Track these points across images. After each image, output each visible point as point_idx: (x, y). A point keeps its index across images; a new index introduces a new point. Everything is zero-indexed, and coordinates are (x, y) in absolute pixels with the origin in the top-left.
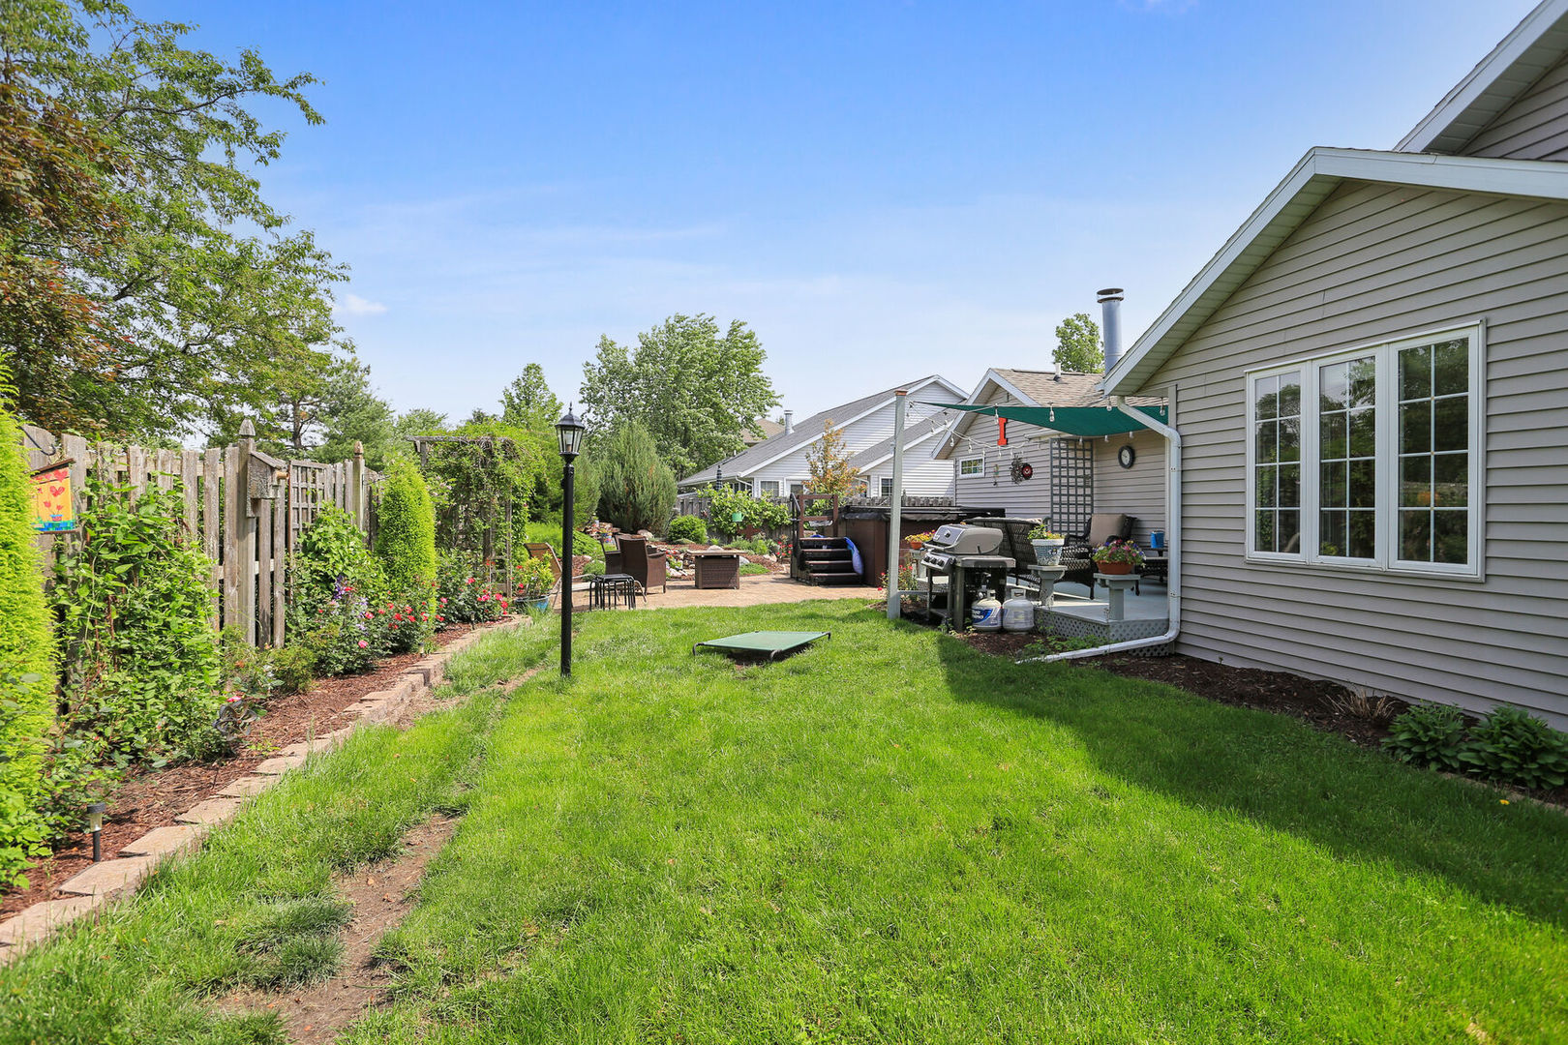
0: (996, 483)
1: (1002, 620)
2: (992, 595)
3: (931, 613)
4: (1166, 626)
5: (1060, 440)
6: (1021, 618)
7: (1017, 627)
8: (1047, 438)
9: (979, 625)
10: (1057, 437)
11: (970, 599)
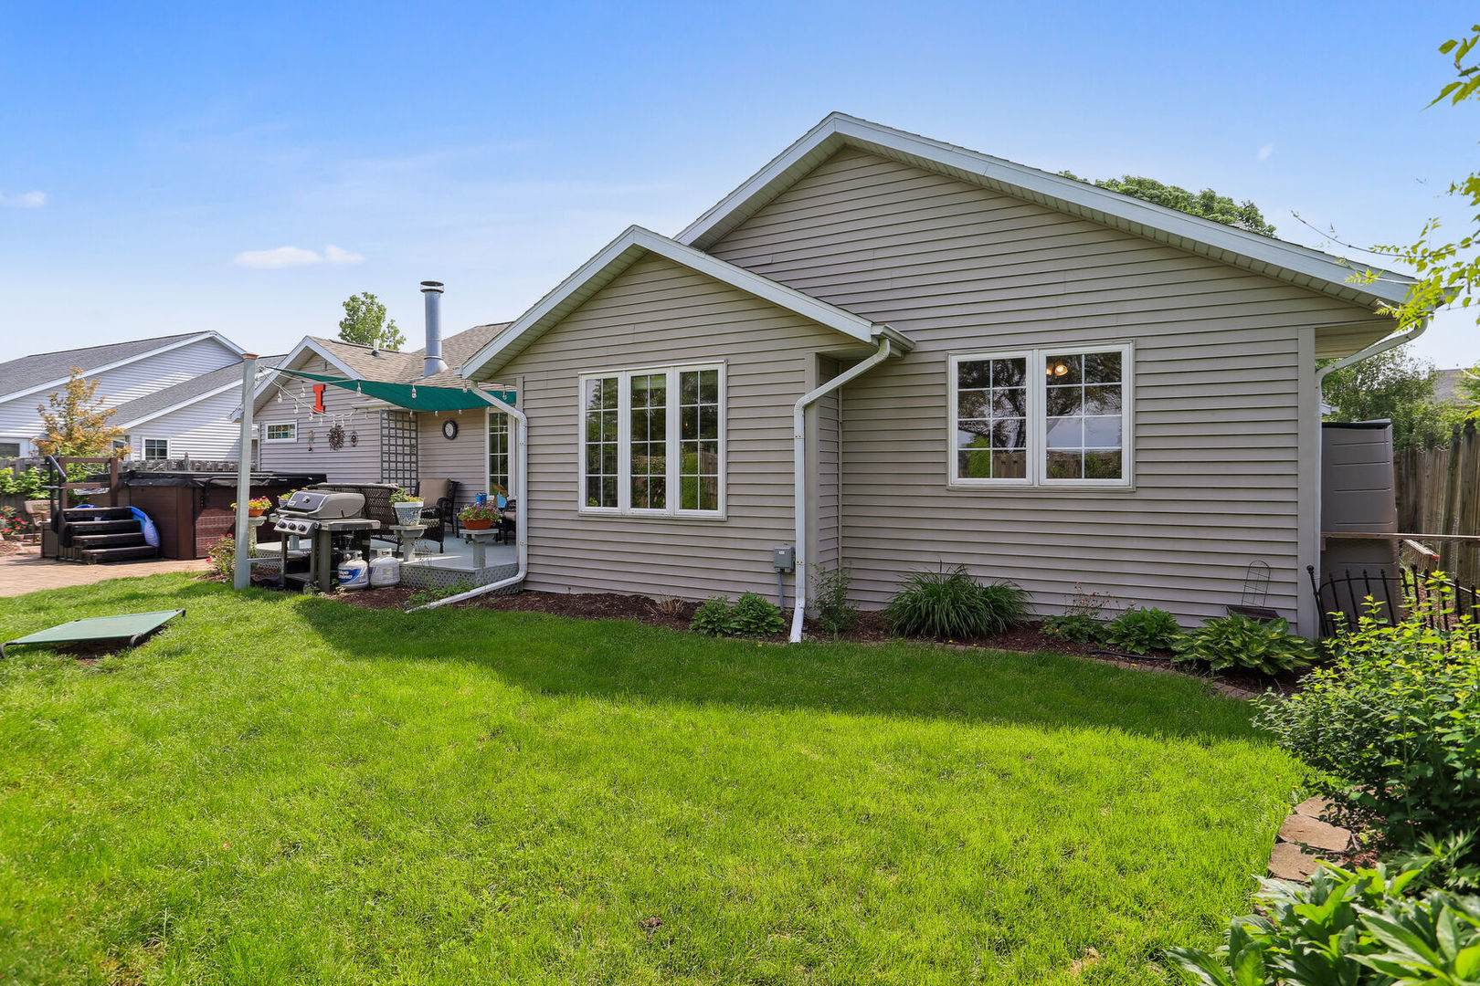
0: (311, 449)
1: (369, 578)
2: (359, 555)
3: (286, 578)
4: (516, 569)
5: (389, 412)
6: (390, 574)
7: (386, 582)
8: (379, 409)
9: (349, 585)
10: (387, 409)
11: (337, 560)
